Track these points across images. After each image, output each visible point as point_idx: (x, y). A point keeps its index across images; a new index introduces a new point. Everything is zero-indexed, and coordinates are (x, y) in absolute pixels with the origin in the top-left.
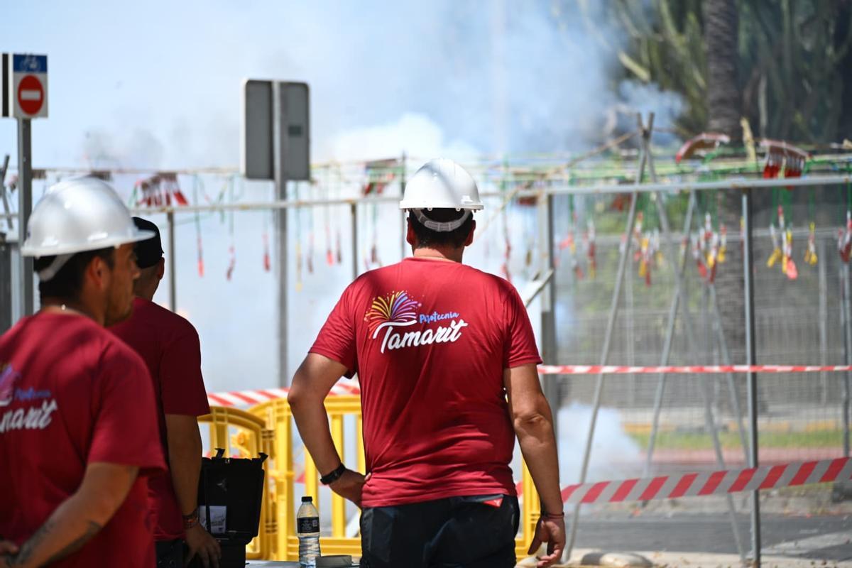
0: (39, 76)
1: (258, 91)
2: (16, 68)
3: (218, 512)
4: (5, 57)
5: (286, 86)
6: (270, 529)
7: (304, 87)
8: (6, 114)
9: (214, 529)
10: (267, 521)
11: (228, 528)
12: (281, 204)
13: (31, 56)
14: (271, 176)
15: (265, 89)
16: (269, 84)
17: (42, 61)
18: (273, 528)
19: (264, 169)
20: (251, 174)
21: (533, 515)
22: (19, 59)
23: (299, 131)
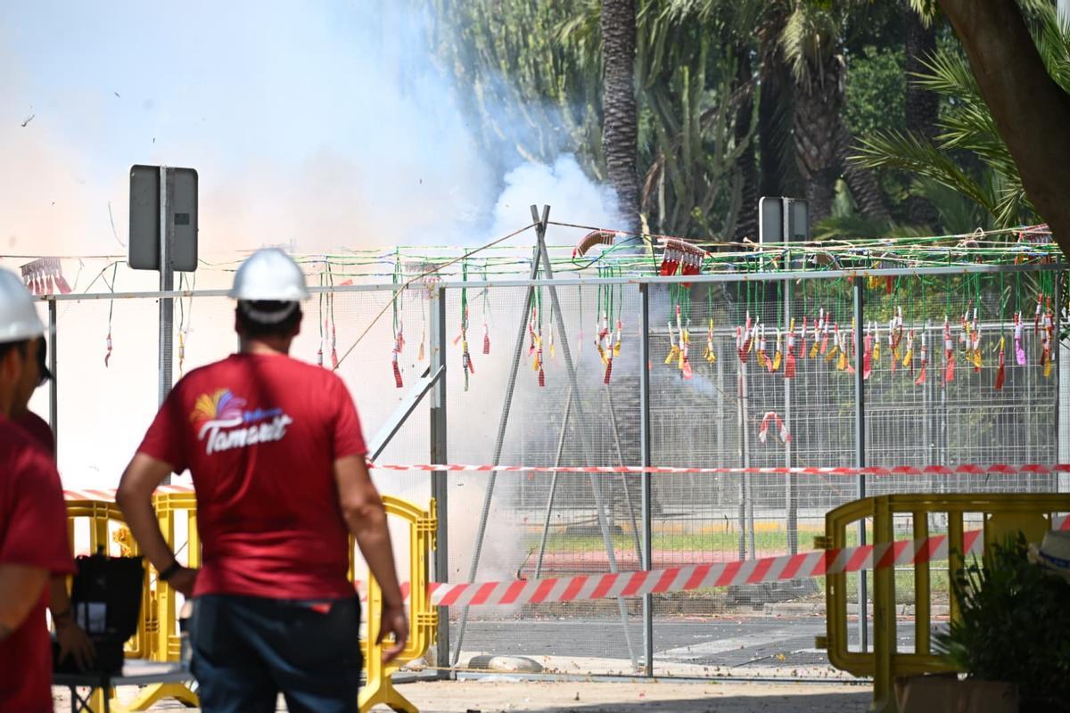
1: (145, 178)
3: (98, 609)
5: (173, 172)
6: (150, 627)
7: (192, 174)
9: (93, 627)
10: (148, 619)
11: (108, 625)
12: (168, 295)
14: (157, 267)
15: (152, 175)
16: (157, 169)
18: (154, 626)
19: (151, 260)
20: (135, 264)
21: (420, 616)
23: (187, 219)
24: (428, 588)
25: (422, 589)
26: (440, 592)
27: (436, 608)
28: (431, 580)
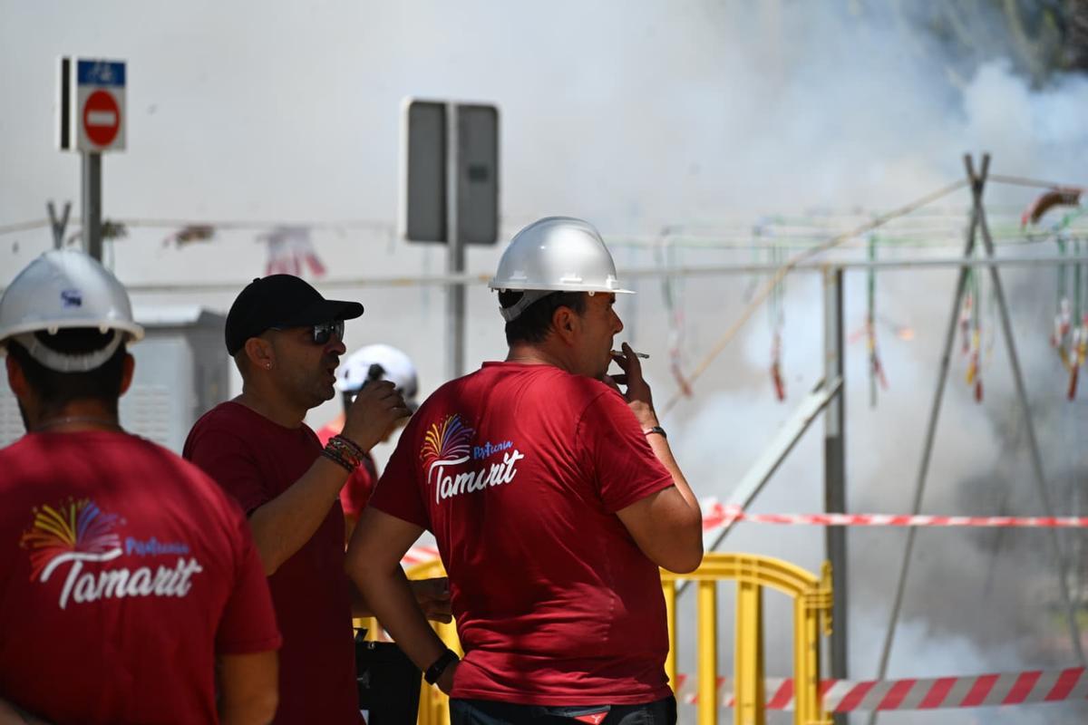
0: (114, 91)
1: (425, 117)
2: (82, 79)
4: (66, 64)
5: (466, 110)
7: (491, 113)
8: (65, 143)
12: (458, 278)
13: (103, 64)
14: (442, 238)
15: (434, 116)
16: (441, 107)
17: (118, 72)
19: (434, 228)
20: (414, 235)
22: (85, 67)
23: (484, 174)
24: (821, 688)
25: (812, 688)
26: (839, 691)
27: (833, 715)
28: (825, 675)
